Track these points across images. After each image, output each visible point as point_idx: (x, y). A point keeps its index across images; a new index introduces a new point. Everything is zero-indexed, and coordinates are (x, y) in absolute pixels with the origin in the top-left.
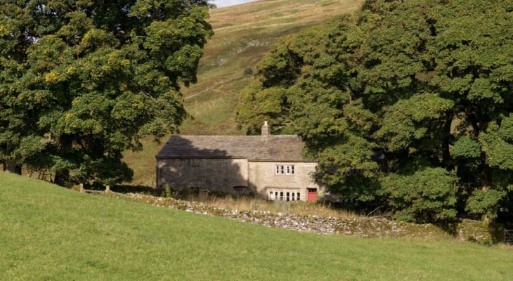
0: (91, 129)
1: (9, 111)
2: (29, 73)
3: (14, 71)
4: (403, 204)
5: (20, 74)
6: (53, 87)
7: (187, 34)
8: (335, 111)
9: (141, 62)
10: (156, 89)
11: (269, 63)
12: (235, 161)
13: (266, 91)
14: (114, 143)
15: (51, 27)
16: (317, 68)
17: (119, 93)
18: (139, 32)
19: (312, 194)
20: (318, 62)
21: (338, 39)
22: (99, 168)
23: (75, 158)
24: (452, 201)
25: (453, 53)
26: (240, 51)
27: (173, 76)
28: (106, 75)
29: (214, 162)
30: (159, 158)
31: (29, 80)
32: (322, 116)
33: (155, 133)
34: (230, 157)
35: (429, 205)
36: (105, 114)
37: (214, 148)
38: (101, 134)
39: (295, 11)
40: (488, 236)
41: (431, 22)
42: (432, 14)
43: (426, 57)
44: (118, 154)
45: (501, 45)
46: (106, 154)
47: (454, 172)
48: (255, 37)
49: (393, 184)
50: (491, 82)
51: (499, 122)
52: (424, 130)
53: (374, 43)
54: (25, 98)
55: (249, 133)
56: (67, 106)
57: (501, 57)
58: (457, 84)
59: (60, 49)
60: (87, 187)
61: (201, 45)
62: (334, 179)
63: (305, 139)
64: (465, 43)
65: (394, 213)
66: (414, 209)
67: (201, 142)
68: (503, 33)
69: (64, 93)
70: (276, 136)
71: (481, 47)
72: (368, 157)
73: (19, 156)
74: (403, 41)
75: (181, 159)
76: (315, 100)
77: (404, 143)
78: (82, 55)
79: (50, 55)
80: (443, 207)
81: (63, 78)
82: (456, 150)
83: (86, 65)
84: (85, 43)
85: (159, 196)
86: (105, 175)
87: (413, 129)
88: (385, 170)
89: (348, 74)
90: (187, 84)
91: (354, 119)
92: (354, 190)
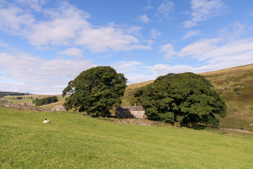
0: (103, 105)
1: (87, 102)
2: (91, 94)
3: (88, 94)
4: (163, 119)
5: (90, 94)
6: (96, 97)
7: (122, 86)
8: (150, 101)
9: (113, 92)
10: (116, 97)
11: (136, 93)
12: (130, 111)
13: (135, 98)
14: (108, 108)
15: (96, 85)
16: (146, 93)
17: (109, 98)
18: (113, 86)
19: (144, 117)
20: (146, 92)
21: (150, 88)
22: (105, 113)
23: (100, 111)
24: (173, 119)
25: (174, 90)
26: (128, 92)
27: (119, 95)
28: (106, 94)
29: (126, 111)
30: (116, 110)
31: (91, 96)
32: (147, 102)
33: (116, 106)
34: (129, 110)
35: (169, 119)
36: (106, 102)
37: (126, 108)
38: (105, 106)
39: (137, 86)
40: (180, 125)
41: (168, 84)
42: (169, 82)
43: (168, 91)
44: (108, 110)
45: (183, 88)
46: (106, 110)
47: (173, 113)
48: (130, 90)
49: (161, 115)
50: (182, 95)
51: (183, 103)
52: (168, 105)
53: (158, 88)
54: (90, 99)
55: (132, 105)
56: (99, 101)
57: (184, 90)
58: (174, 96)
59: (98, 90)
60: (102, 116)
61: (125, 89)
62: (149, 114)
63: (144, 107)
64: (176, 88)
65: (161, 121)
66: (165, 120)
67: (124, 107)
68: (183, 85)
69: (98, 98)
70: (137, 106)
71: (179, 89)
72: (156, 110)
73: (89, 111)
74: (163, 88)
75: (120, 110)
76: (146, 99)
77: (164, 107)
78: (102, 91)
79: (95, 91)
80: (172, 120)
81: (98, 95)
82: (174, 108)
83: (102, 93)
84: (102, 88)
85: (116, 118)
86: (106, 114)
87: (166, 105)
88: (159, 112)
89: (152, 94)
90: (122, 96)
91: (153, 103)
92: (153, 116)
